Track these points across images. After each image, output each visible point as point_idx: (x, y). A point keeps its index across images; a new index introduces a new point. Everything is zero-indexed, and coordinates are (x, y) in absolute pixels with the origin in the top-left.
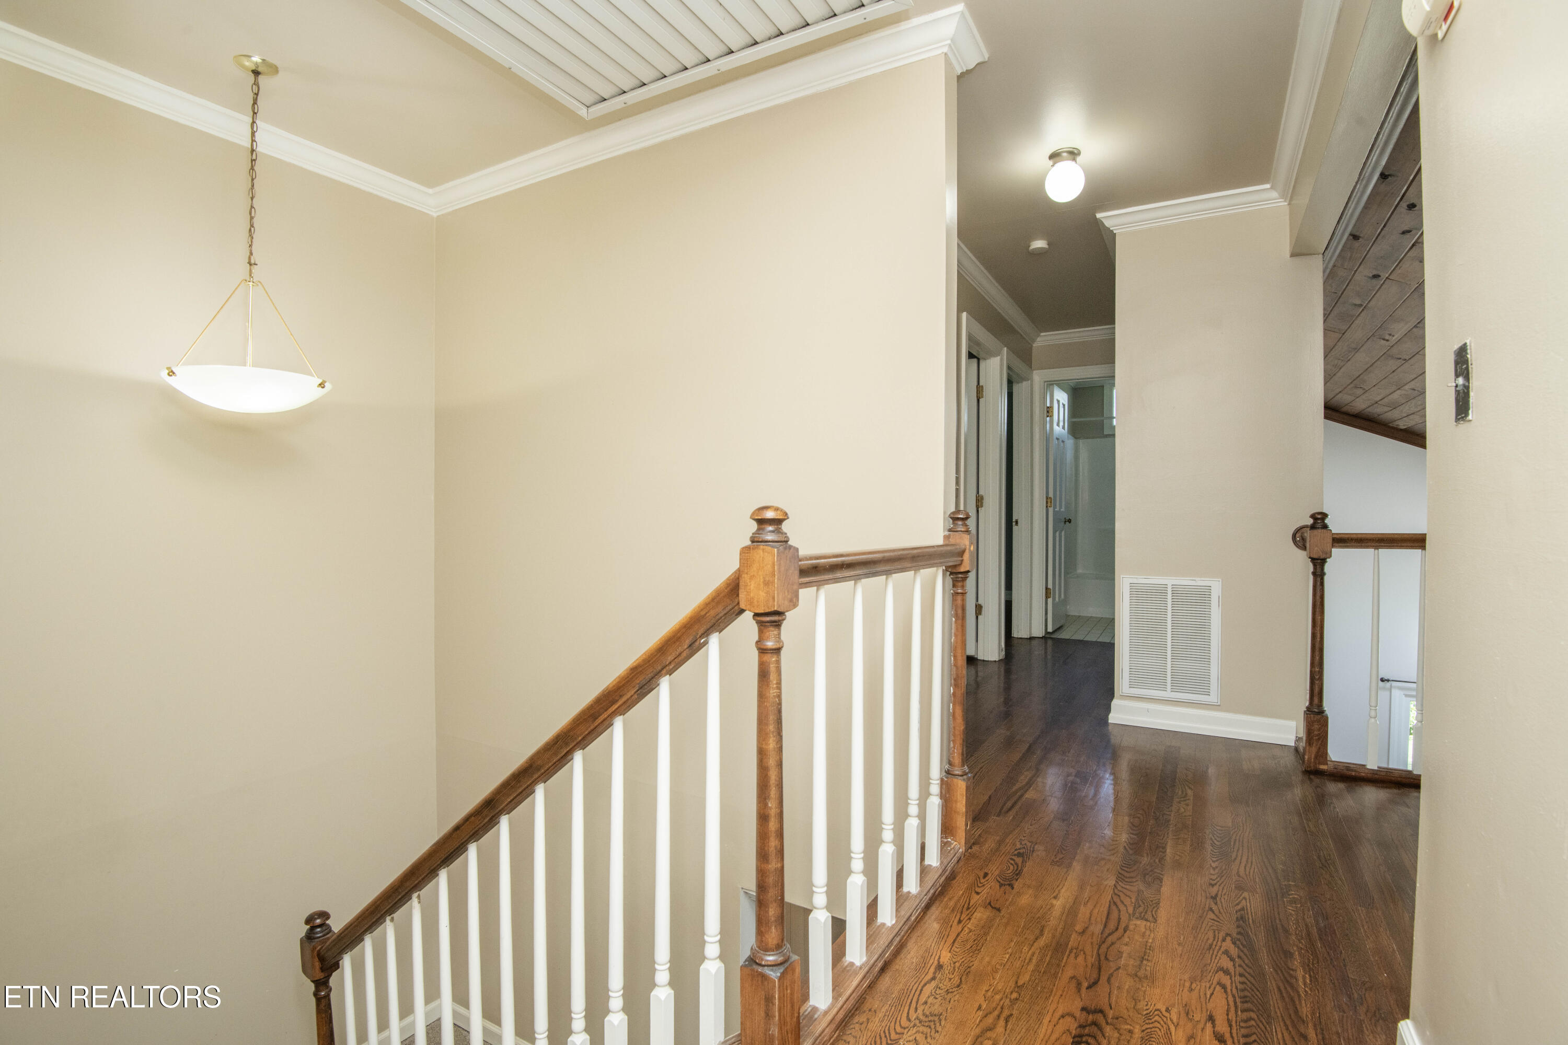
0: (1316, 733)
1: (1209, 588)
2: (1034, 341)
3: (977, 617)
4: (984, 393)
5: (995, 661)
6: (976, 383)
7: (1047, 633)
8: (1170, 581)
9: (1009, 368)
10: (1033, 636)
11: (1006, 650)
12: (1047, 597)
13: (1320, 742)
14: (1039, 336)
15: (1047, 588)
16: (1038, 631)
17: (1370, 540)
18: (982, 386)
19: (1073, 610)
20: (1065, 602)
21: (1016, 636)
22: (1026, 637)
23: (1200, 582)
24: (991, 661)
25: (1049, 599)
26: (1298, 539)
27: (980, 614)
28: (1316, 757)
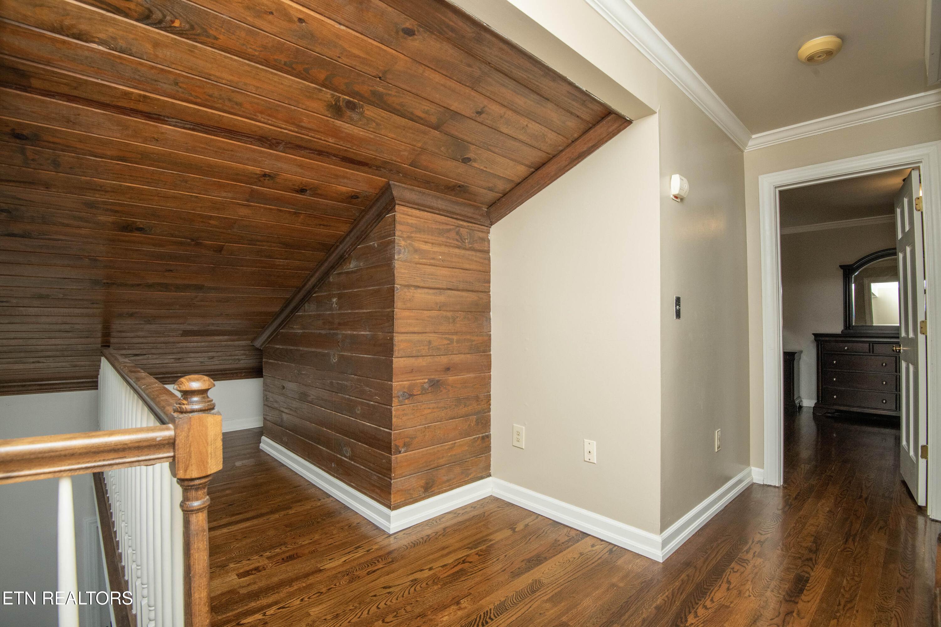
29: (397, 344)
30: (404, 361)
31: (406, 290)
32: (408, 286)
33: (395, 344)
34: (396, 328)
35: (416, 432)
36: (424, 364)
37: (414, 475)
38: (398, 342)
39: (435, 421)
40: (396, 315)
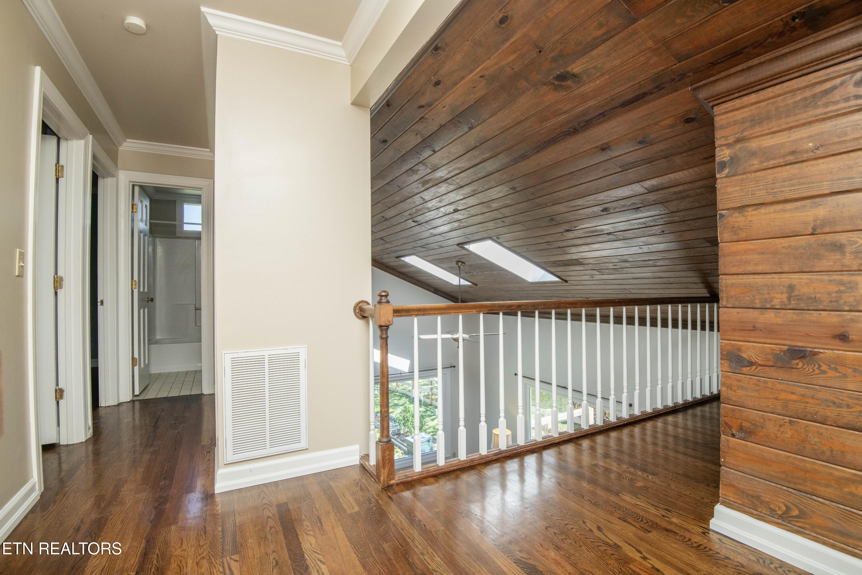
0: (387, 458)
1: (298, 354)
2: (120, 145)
3: (58, 403)
4: (65, 173)
5: (82, 443)
6: (55, 162)
7: (134, 396)
8: (266, 352)
9: (94, 157)
10: (120, 402)
11: (94, 428)
12: (133, 366)
13: (390, 464)
14: (125, 141)
15: (133, 358)
16: (126, 396)
17: (413, 310)
18: (63, 166)
19: (154, 370)
20: (147, 366)
21: (104, 406)
22: (114, 404)
23: (291, 349)
24: (77, 444)
25: (135, 367)
26: (357, 311)
27: (61, 397)
28: (388, 476)
29: (724, 289)
30: (738, 313)
31: (736, 214)
32: (742, 208)
33: (722, 290)
34: (722, 269)
35: (764, 420)
36: (779, 321)
37: (762, 480)
38: (726, 287)
39: (807, 418)
40: (722, 251)
